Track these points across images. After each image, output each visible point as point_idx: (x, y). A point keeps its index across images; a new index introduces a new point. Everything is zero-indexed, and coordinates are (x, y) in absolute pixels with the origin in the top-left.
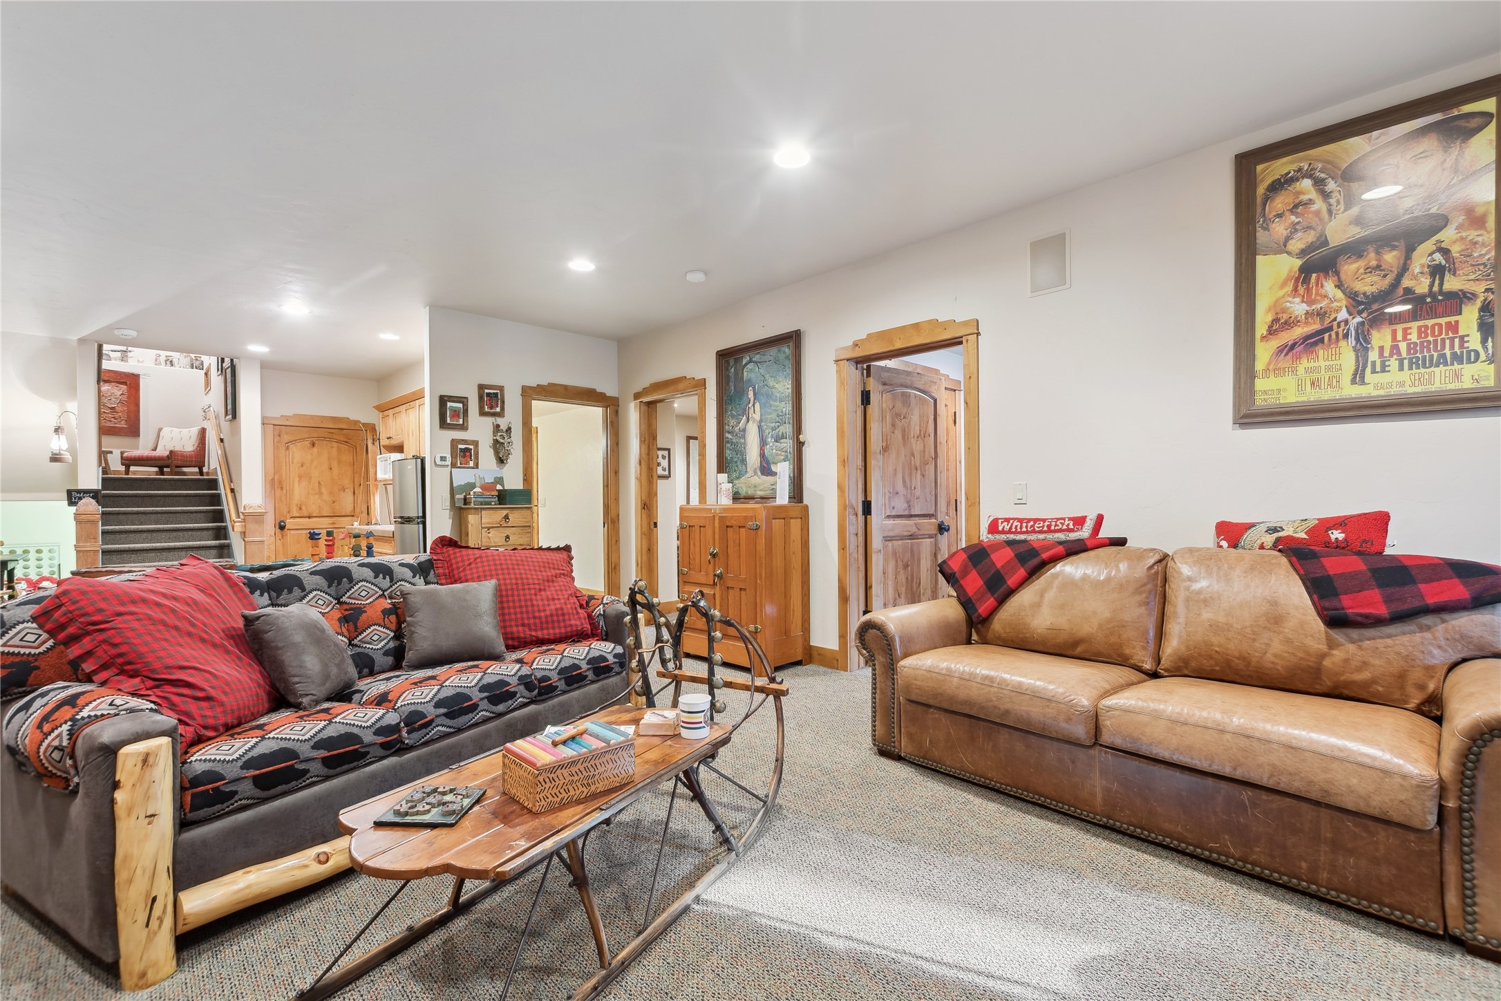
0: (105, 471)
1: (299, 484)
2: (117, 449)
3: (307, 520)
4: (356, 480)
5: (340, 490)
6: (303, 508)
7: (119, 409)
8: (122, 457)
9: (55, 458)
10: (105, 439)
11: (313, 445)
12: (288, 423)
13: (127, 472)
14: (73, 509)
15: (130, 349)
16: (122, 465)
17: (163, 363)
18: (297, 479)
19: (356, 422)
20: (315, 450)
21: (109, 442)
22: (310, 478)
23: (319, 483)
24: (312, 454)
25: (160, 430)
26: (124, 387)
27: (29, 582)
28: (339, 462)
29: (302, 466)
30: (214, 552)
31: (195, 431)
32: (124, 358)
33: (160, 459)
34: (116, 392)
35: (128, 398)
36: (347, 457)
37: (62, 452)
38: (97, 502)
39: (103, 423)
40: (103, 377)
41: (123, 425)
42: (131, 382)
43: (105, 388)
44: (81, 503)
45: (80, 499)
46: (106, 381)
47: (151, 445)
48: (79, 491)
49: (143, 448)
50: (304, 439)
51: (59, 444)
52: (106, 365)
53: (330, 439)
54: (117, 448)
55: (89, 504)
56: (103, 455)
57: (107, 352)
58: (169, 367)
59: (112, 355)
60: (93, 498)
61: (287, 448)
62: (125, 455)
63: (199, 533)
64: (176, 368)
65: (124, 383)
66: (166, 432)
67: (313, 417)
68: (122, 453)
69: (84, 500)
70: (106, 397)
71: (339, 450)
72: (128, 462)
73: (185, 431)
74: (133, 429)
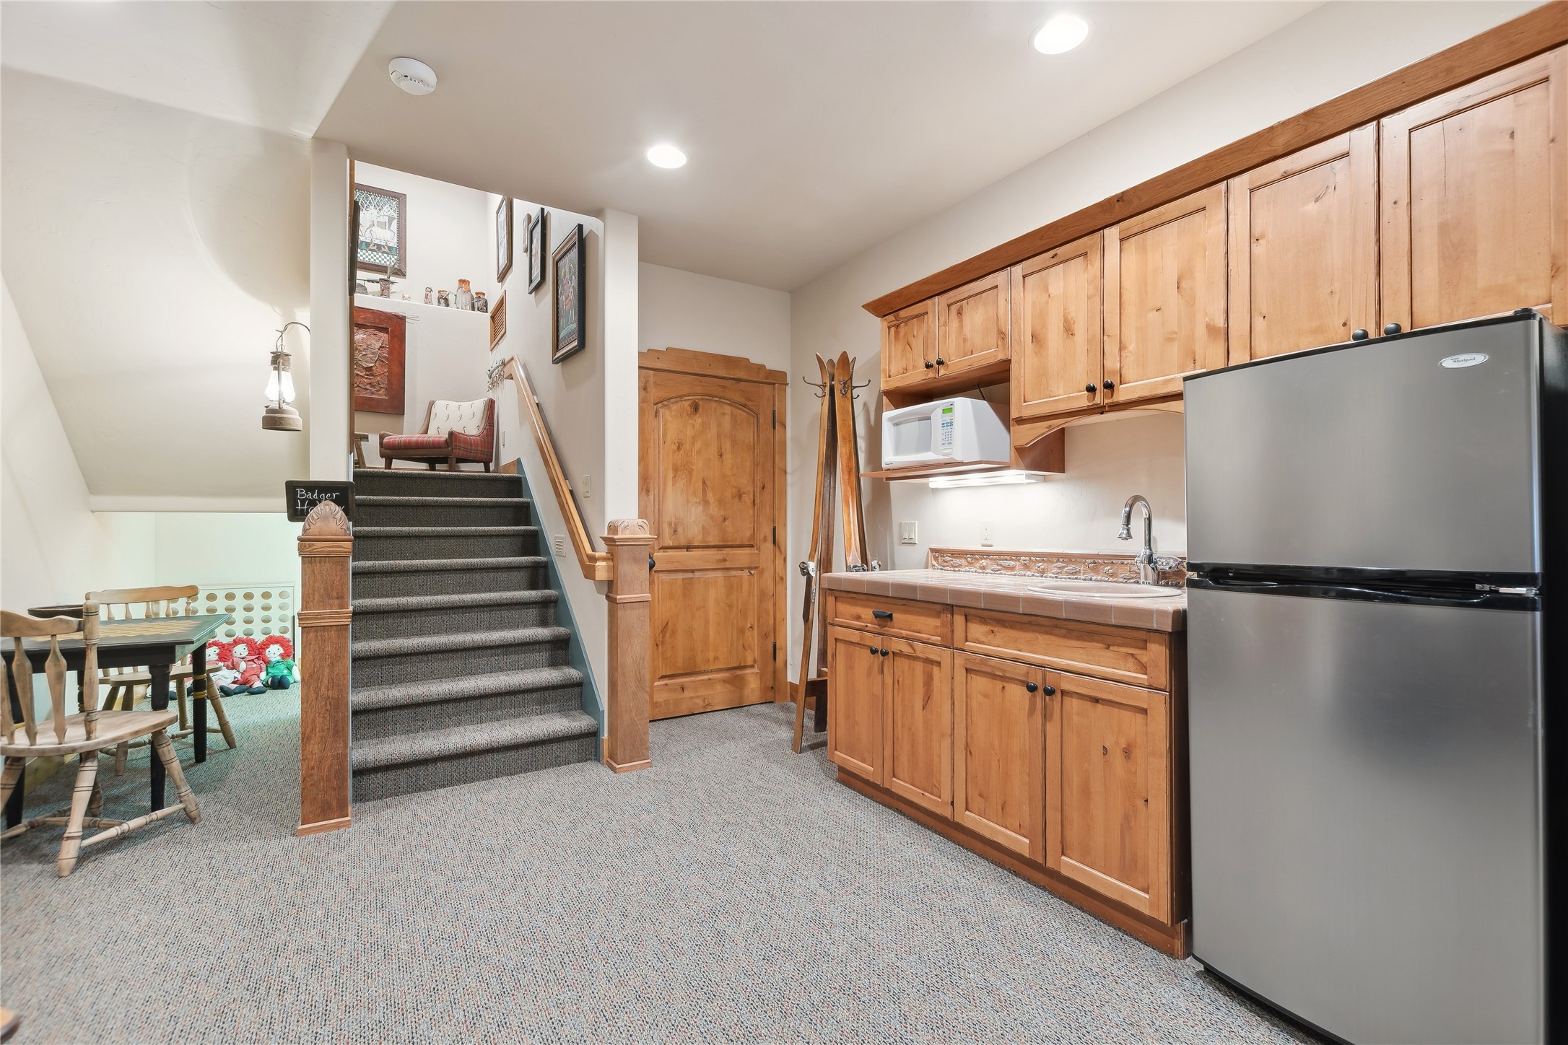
0: (359, 462)
1: (674, 485)
2: (375, 430)
3: (684, 553)
4: (758, 477)
5: (733, 497)
6: (680, 530)
7: (377, 370)
8: (381, 444)
9: (274, 421)
10: (359, 418)
11: (696, 408)
12: (658, 365)
13: (388, 465)
14: (299, 526)
15: (392, 279)
16: (382, 456)
17: (435, 301)
18: (671, 475)
19: (761, 367)
20: (698, 420)
21: (365, 422)
22: (690, 473)
23: (704, 483)
24: (694, 426)
25: (431, 404)
26: (384, 336)
27: (251, 644)
28: (734, 443)
29: (679, 448)
30: (533, 613)
31: (479, 405)
32: (385, 292)
33: (434, 445)
34: (374, 342)
35: (391, 352)
36: (747, 435)
37: (285, 407)
38: (346, 511)
39: (356, 394)
40: (359, 320)
41: (382, 395)
42: (393, 327)
43: (359, 336)
44: (314, 513)
45: (313, 503)
46: (361, 326)
47: (419, 426)
48: (311, 486)
49: (409, 430)
50: (681, 397)
51: (281, 389)
52: (360, 300)
53: (721, 399)
54: (374, 432)
55: (329, 516)
56: (355, 440)
57: (362, 283)
58: (443, 307)
59: (369, 286)
60: (337, 502)
61: (657, 413)
62: (386, 440)
63: (505, 575)
64: (452, 308)
65: (384, 330)
66: (440, 406)
67: (696, 355)
68: (382, 437)
69: (320, 507)
70: (360, 351)
71: (734, 418)
72: (391, 452)
73: (466, 405)
74: (395, 405)
